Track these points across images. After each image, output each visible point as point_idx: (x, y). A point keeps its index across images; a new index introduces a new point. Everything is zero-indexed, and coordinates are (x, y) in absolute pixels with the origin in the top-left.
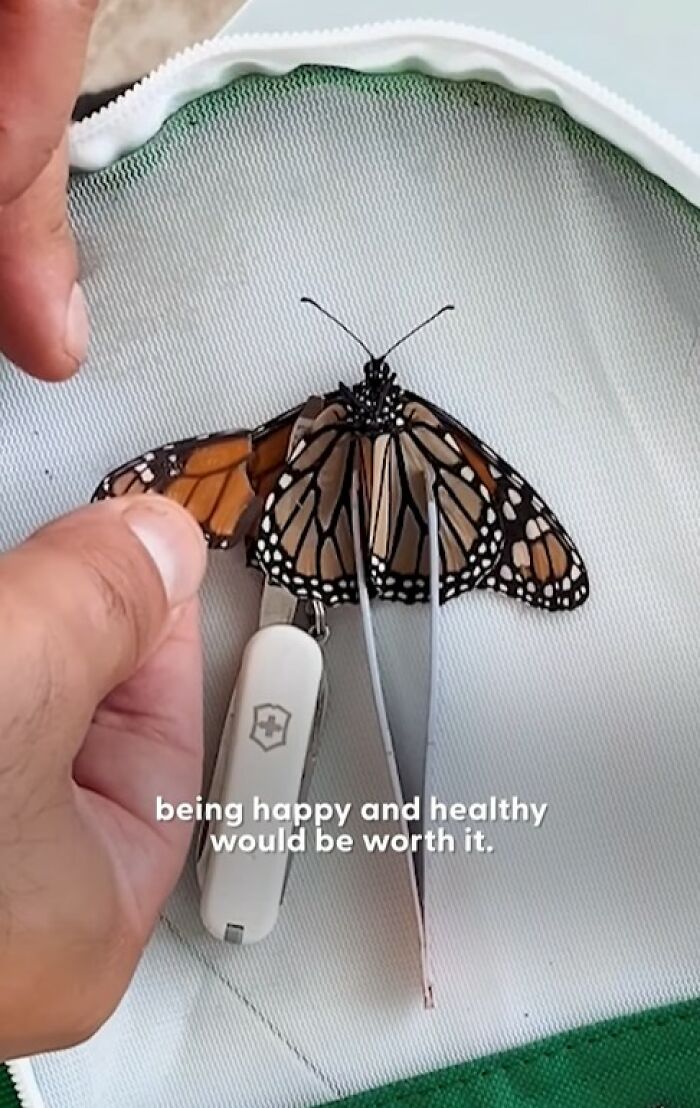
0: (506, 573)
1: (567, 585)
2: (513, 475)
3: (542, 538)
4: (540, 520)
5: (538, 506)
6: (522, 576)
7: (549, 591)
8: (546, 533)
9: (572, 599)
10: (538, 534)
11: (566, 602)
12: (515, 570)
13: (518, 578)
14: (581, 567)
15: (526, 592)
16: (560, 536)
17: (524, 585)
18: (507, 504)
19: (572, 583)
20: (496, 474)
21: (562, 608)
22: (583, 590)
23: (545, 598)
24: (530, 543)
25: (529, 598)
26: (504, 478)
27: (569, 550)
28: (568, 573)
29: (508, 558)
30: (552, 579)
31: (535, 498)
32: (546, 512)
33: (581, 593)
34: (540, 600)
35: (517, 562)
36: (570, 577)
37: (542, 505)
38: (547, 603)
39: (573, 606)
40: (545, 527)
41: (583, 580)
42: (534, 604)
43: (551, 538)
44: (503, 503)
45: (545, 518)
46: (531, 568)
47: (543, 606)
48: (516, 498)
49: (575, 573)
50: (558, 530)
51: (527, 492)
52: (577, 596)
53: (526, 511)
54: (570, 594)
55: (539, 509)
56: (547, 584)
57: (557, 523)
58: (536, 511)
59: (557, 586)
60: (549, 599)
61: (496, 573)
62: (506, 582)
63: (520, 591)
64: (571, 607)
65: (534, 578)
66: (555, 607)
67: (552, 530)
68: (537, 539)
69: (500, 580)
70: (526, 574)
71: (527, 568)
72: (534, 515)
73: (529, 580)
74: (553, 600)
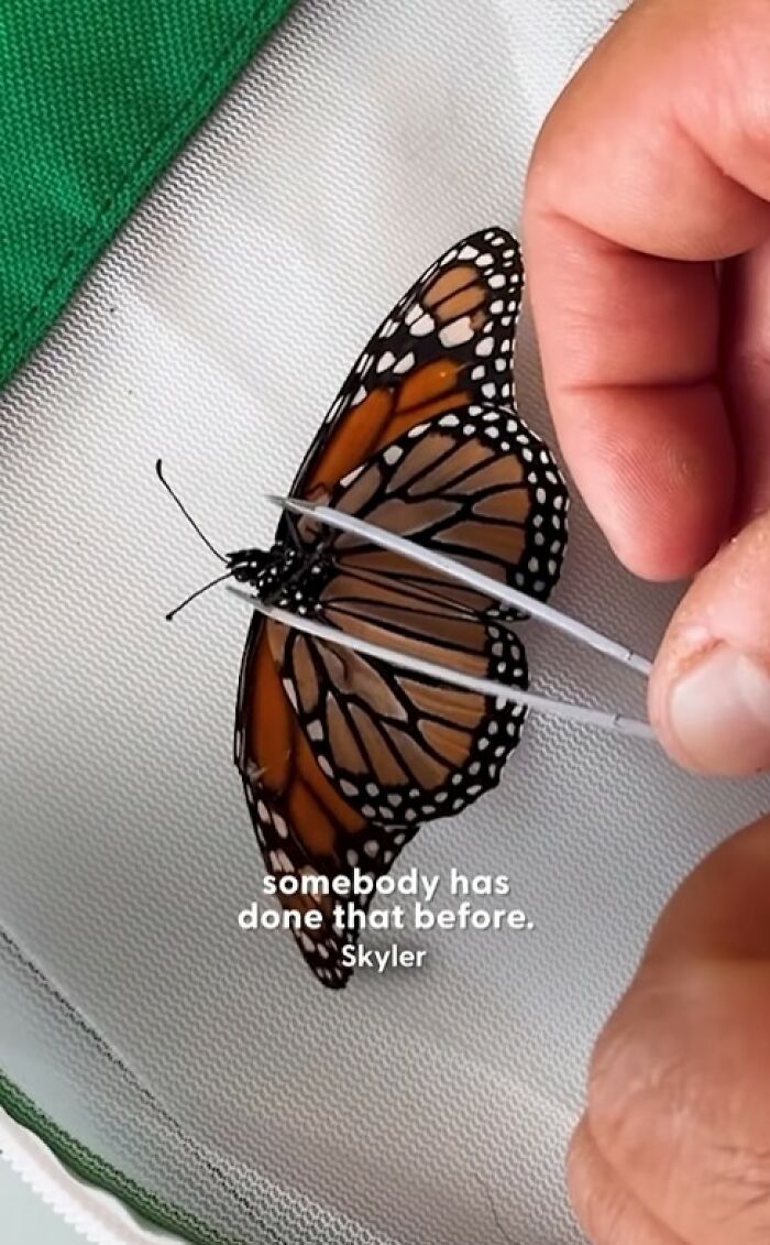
0: (485, 347)
1: (486, 260)
2: (359, 370)
3: (430, 310)
4: (408, 320)
5: (391, 329)
6: (485, 324)
7: (497, 281)
8: (422, 306)
9: (503, 248)
10: (427, 316)
11: (509, 254)
12: (479, 336)
13: (488, 328)
14: (459, 247)
15: (505, 313)
16: (424, 288)
17: (497, 318)
18: (399, 369)
19: (482, 253)
20: (362, 394)
21: (517, 258)
22: (489, 236)
23: (508, 284)
24: (440, 325)
25: (512, 307)
26: (364, 382)
27: (441, 270)
28: (471, 263)
29: (465, 352)
30: (481, 280)
31: (382, 334)
32: (397, 314)
33: (493, 239)
34: (512, 290)
35: (468, 335)
36: (476, 258)
37: (390, 322)
38: (515, 279)
39: (511, 243)
40: (417, 310)
41: (477, 240)
42: (517, 297)
43: (430, 299)
44: (397, 375)
45: (405, 314)
46: (471, 313)
47: (521, 283)
48: (387, 360)
49: (469, 253)
50: (417, 293)
51: (376, 347)
52: (499, 241)
53: (401, 341)
54: (497, 253)
55: (396, 325)
56: (489, 287)
57: (408, 295)
58: (399, 328)
59: (490, 272)
60: (508, 280)
61: (488, 362)
62: (497, 345)
63: (506, 321)
64: (514, 245)
65: (484, 306)
66: (518, 267)
67: (419, 300)
68: (432, 316)
69: (496, 353)
70: (480, 318)
71: (472, 321)
72: (404, 329)
73: (488, 312)
74: (508, 274)
